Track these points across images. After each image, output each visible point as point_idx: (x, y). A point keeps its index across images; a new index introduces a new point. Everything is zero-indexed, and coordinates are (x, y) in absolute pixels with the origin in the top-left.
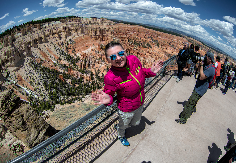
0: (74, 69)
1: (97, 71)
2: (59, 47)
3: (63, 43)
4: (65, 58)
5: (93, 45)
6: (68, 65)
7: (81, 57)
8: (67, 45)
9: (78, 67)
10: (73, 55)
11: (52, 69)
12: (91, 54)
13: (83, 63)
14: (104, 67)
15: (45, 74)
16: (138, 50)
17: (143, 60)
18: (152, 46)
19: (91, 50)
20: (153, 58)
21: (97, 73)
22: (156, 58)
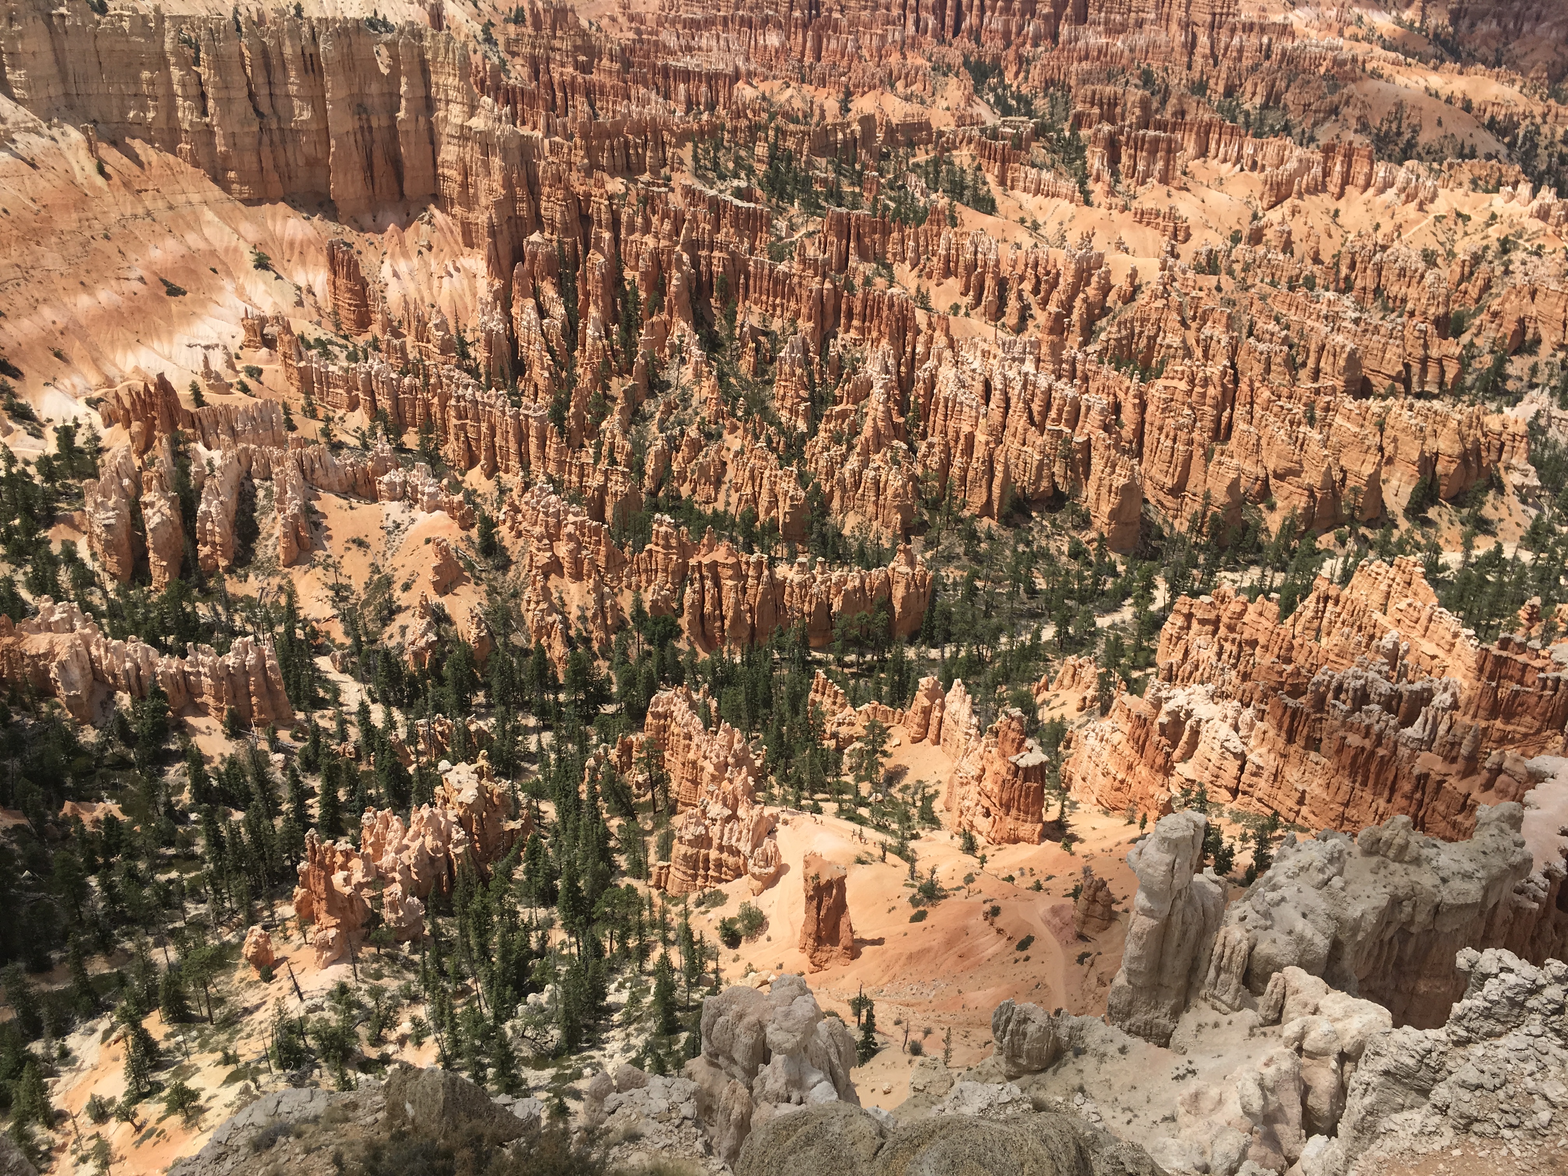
0: (31, 600)
1: (358, 584)
5: (262, 264)
7: (118, 441)
9: (85, 580)
12: (251, 383)
13: (158, 508)
14: (441, 534)
16: (822, 270)
17: (905, 384)
18: (990, 178)
19: (242, 335)
20: (1020, 329)
21: (369, 613)
22: (1058, 326)
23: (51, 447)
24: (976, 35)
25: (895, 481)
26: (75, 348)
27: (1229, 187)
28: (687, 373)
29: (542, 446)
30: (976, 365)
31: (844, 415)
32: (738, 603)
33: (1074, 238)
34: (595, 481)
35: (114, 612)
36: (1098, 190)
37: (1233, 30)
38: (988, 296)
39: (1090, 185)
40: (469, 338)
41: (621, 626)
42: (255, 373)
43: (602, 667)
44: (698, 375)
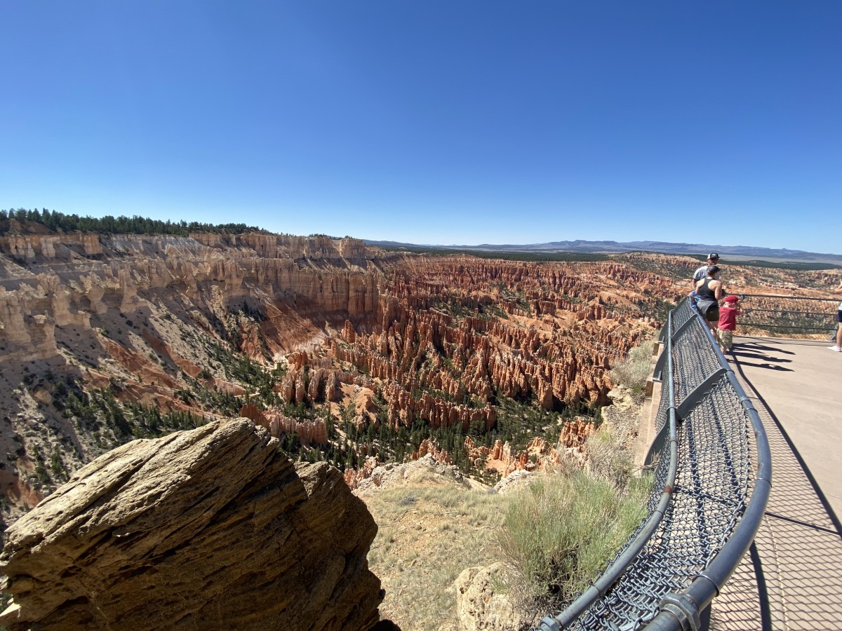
0: (266, 406)
2: (200, 333)
4: (227, 370)
6: (239, 396)
7: (292, 367)
8: (234, 326)
9: (280, 402)
10: (260, 360)
11: (168, 413)
12: (325, 354)
13: (299, 384)
14: (368, 394)
16: (465, 331)
17: (487, 360)
18: (506, 311)
19: (324, 342)
20: (516, 347)
21: (348, 414)
22: (526, 348)
23: (276, 368)
24: (500, 277)
25: (485, 385)
26: (284, 344)
27: (568, 315)
28: (431, 355)
29: (395, 372)
30: (506, 356)
31: (471, 368)
33: (528, 326)
34: (407, 381)
35: (286, 410)
37: (565, 279)
38: (507, 339)
40: (377, 344)
42: (326, 351)
44: (434, 356)
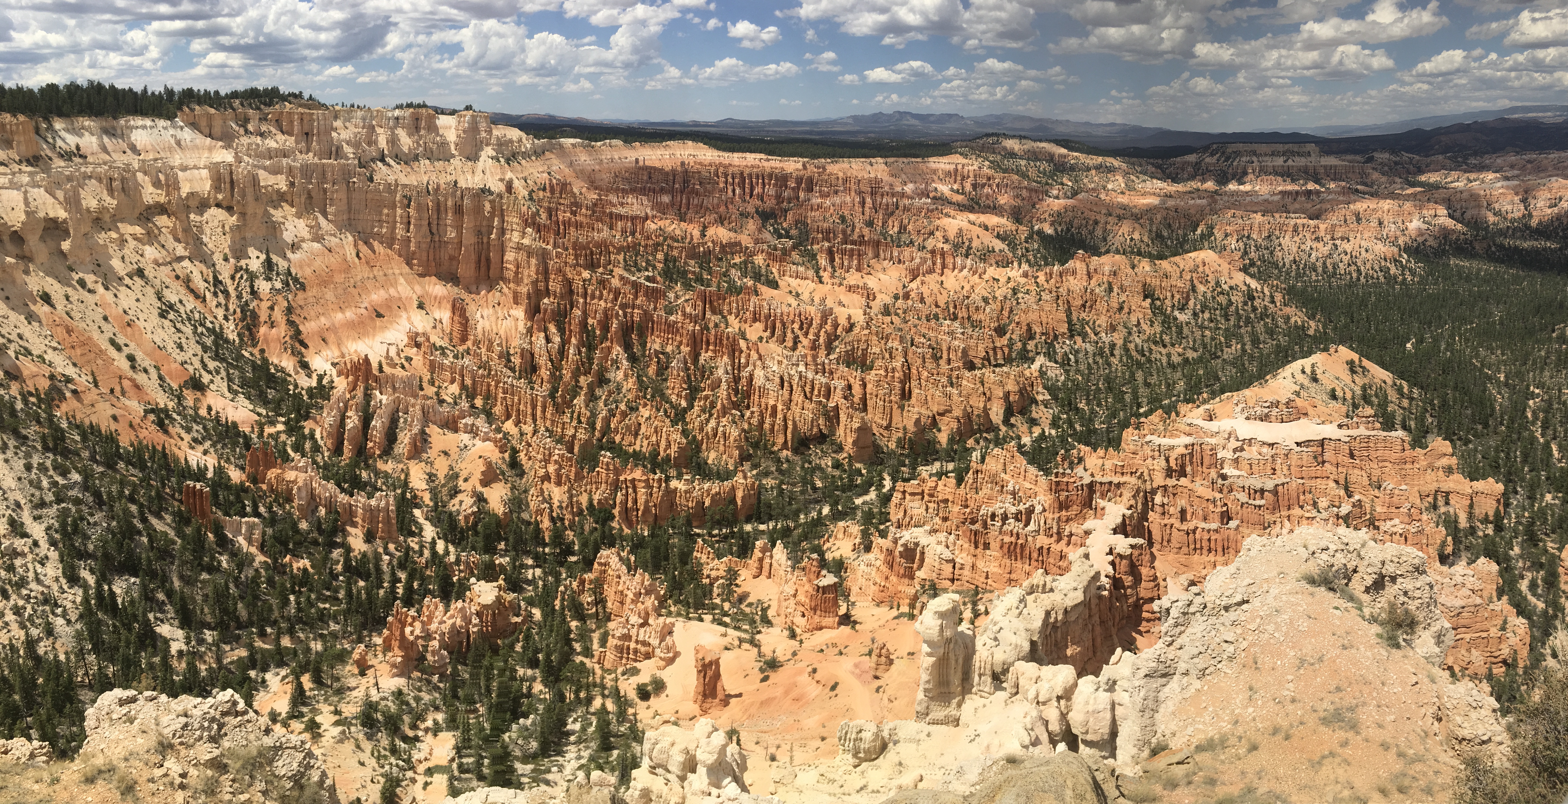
0: (292, 454)
1: (441, 474)
2: (189, 306)
3: (217, 282)
4: (230, 380)
5: (421, 306)
6: (247, 430)
7: (341, 384)
8: (246, 296)
9: (316, 448)
10: (288, 363)
11: (132, 445)
13: (353, 421)
14: (488, 454)
15: (76, 468)
16: (694, 319)
17: (737, 380)
18: (773, 270)
19: (406, 340)
20: (794, 348)
21: (445, 491)
22: (814, 347)
23: (314, 383)
25: (734, 433)
26: (331, 338)
27: (890, 272)
30: (775, 368)
31: (706, 397)
32: (647, 502)
33: (816, 300)
34: (570, 432)
35: (326, 467)
36: (826, 275)
38: (778, 332)
39: (822, 273)
40: (512, 352)
41: (580, 513)
42: (409, 360)
43: (570, 534)
44: (626, 375)
